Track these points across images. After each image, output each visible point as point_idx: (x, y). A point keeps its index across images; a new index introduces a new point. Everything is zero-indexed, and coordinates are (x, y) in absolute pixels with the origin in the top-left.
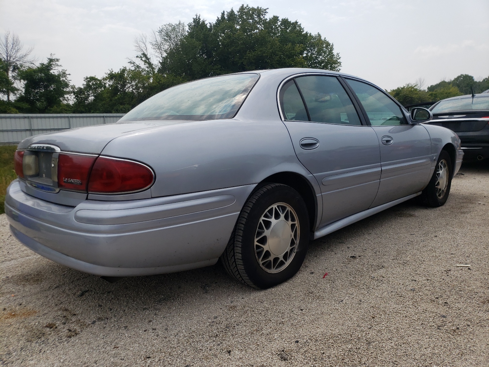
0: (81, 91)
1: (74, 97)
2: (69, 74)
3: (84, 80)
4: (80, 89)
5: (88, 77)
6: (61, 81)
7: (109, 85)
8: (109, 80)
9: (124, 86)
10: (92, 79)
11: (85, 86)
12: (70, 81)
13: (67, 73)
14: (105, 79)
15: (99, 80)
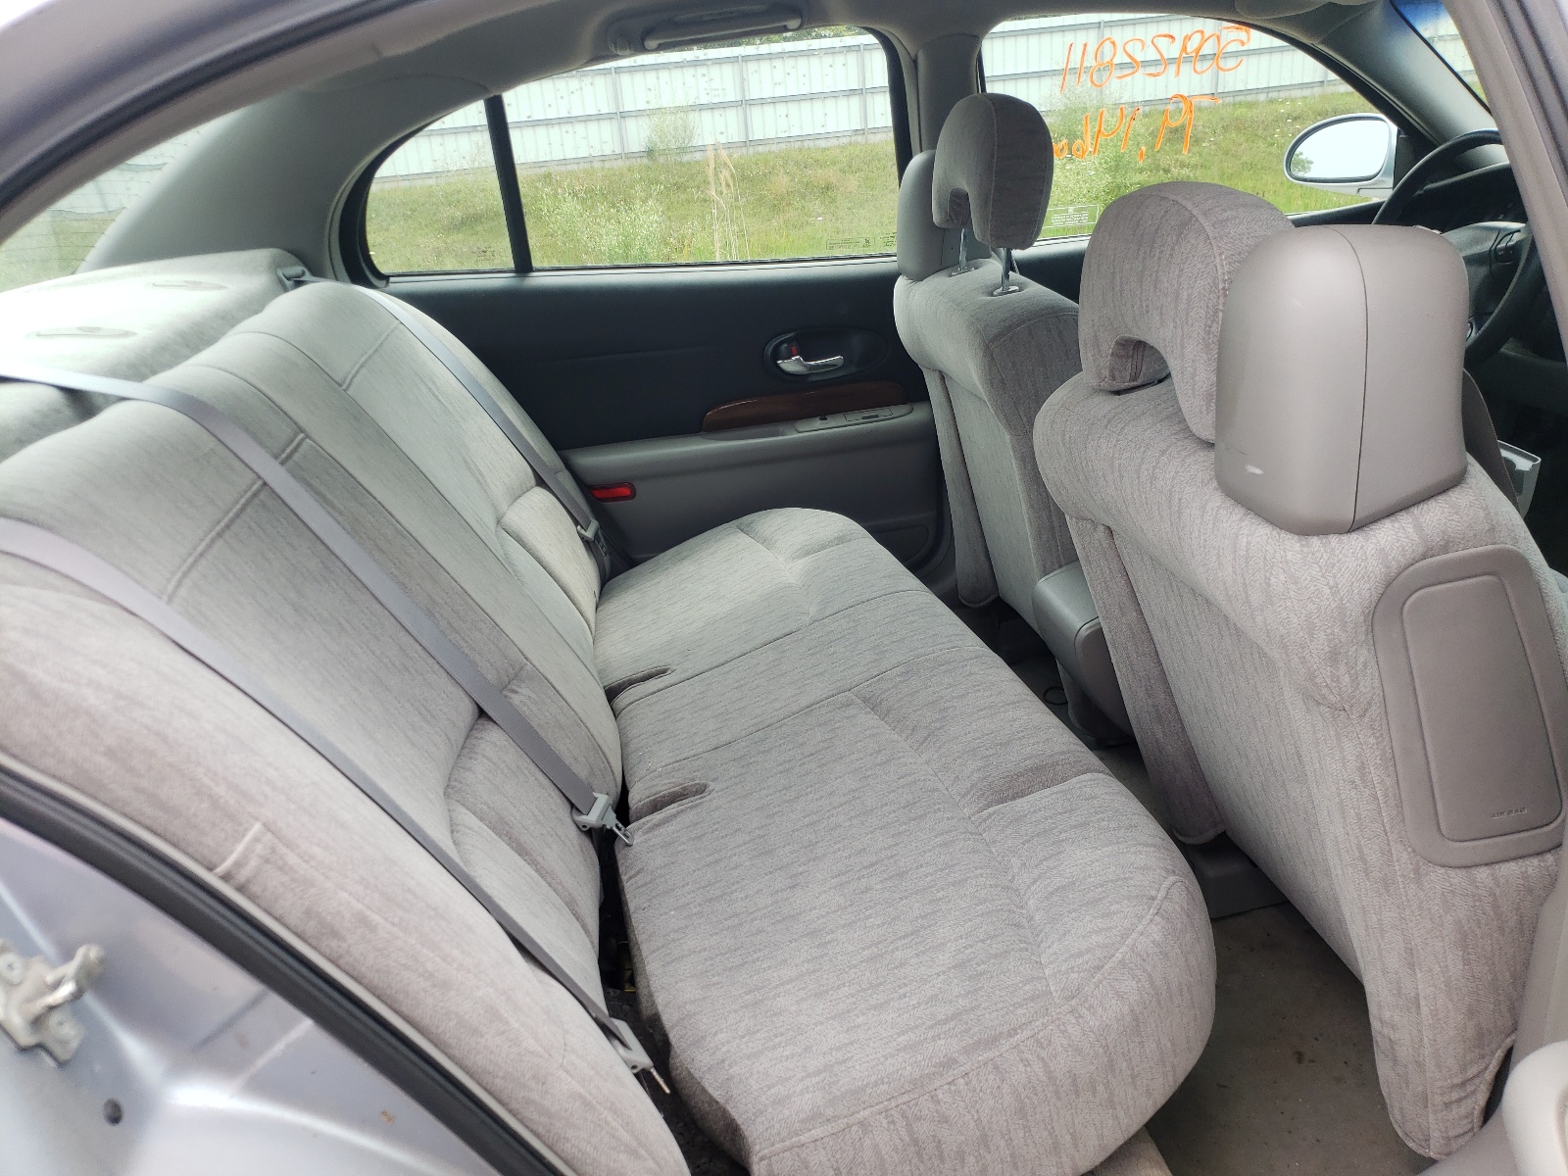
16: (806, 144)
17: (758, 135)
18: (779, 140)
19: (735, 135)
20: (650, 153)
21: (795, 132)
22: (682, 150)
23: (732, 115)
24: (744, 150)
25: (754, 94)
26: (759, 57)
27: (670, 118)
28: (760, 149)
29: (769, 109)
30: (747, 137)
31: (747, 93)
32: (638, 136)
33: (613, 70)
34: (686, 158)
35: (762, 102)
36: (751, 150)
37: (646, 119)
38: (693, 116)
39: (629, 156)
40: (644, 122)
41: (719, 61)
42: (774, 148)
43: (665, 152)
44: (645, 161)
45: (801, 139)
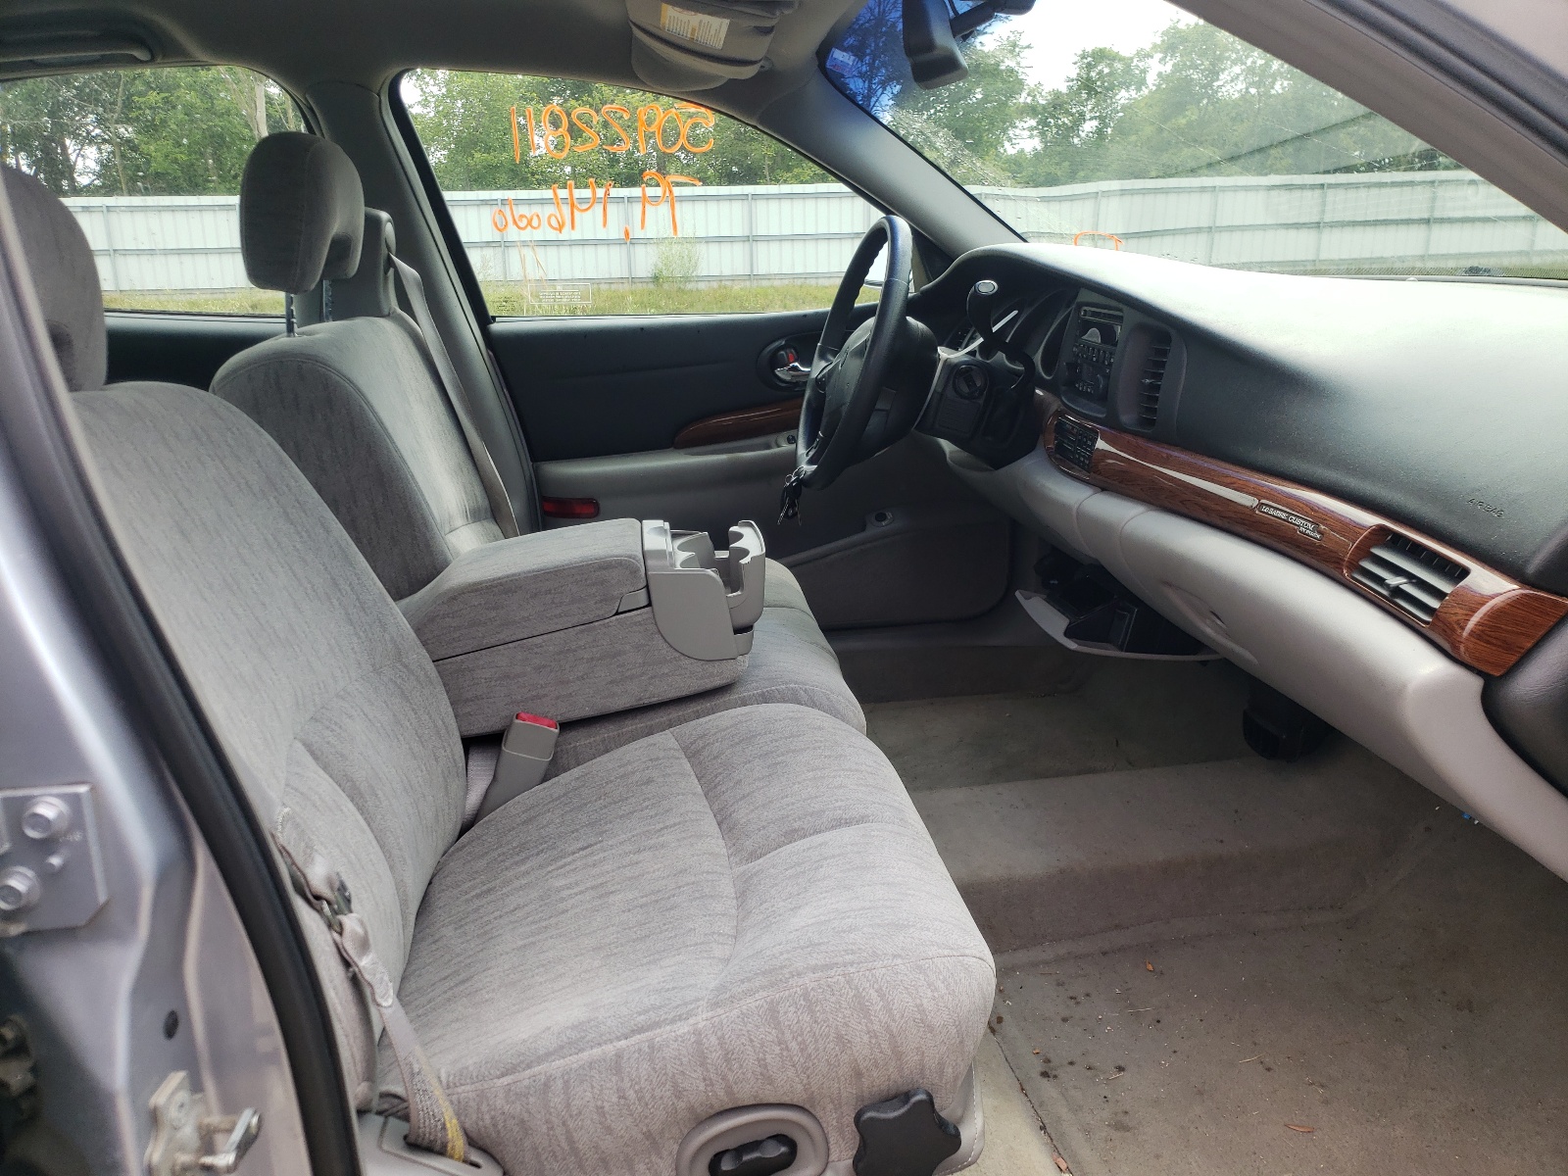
0: (1058, 102)
1: (1035, 124)
2: (1029, 47)
3: (1075, 63)
4: (1057, 95)
5: (1089, 49)
6: (1002, 71)
7: (1160, 75)
8: (1161, 55)
9: (1214, 73)
10: (1100, 55)
11: (1071, 84)
12: (1026, 70)
13: (1023, 42)
14: (1144, 55)
15: (1121, 59)
16: (808, 281)
17: (762, 269)
18: (781, 276)
19: (741, 269)
20: (656, 279)
21: (799, 270)
22: (687, 279)
23: (739, 249)
24: (748, 283)
25: (762, 231)
26: (767, 197)
27: (676, 248)
28: (765, 283)
29: (774, 246)
30: (752, 271)
31: (754, 229)
32: (645, 262)
33: (626, 200)
34: (690, 286)
35: (768, 239)
36: (755, 283)
37: (654, 247)
38: (702, 248)
39: (633, 280)
40: (651, 249)
41: (731, 198)
42: (777, 283)
43: (671, 279)
44: (651, 286)
45: (806, 276)
